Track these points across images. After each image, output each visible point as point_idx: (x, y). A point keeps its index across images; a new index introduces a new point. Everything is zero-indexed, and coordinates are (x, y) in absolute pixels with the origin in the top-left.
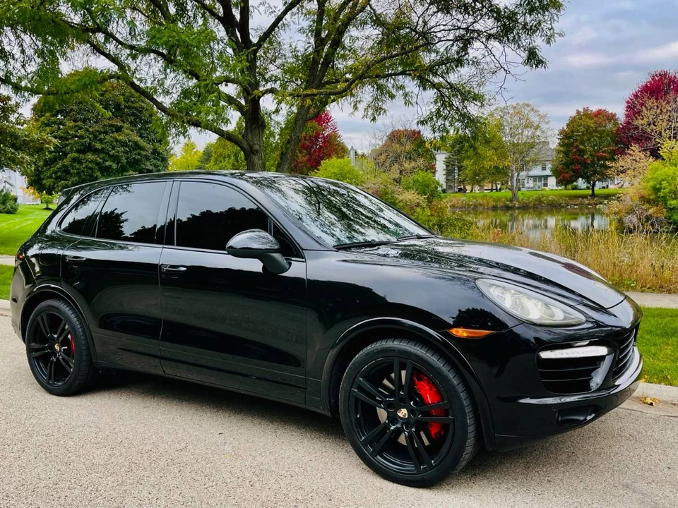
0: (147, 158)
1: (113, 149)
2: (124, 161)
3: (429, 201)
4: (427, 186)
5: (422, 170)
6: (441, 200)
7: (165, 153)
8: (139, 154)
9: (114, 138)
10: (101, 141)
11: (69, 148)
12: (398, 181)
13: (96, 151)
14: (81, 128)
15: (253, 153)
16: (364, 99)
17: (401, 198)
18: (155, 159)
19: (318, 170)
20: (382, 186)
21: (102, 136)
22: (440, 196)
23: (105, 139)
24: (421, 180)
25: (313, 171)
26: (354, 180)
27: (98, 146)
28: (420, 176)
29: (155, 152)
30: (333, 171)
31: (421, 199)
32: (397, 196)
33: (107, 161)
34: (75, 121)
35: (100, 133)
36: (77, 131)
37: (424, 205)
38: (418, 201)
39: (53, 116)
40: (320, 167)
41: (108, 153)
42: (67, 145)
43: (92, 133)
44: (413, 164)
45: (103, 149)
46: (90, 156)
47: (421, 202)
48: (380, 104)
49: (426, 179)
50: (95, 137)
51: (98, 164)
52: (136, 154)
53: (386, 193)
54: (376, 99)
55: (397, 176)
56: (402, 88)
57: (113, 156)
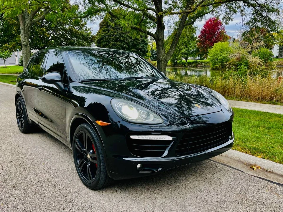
0: (140, 43)
1: (127, 40)
2: (131, 44)
3: (266, 62)
4: (265, 55)
5: (263, 47)
6: (272, 62)
7: (147, 41)
8: (137, 42)
9: (127, 35)
10: (123, 37)
11: (111, 40)
12: (250, 53)
13: (121, 41)
14: (116, 32)
15: (159, 40)
16: (222, 14)
17: (250, 60)
18: (143, 44)
19: (212, 47)
20: (241, 55)
21: (123, 35)
22: (271, 60)
23: (124, 36)
24: (262, 52)
25: (210, 48)
26: (228, 52)
27: (122, 39)
28: (263, 50)
29: (143, 41)
30: (219, 48)
31: (261, 61)
32: (249, 59)
33: (125, 45)
34: (114, 29)
35: (122, 34)
36: (114, 33)
37: (262, 64)
38: (259, 62)
39: (106, 27)
40: (213, 46)
41: (125, 42)
42: (111, 39)
43: (120, 34)
44: (258, 44)
45: (123, 40)
46: (119, 43)
47: (260, 62)
48: (229, 16)
49: (265, 51)
50: (121, 35)
51: (121, 46)
52: (135, 42)
53: (244, 58)
54: (227, 14)
55: (250, 50)
56: (240, 7)
57: (127, 43)
